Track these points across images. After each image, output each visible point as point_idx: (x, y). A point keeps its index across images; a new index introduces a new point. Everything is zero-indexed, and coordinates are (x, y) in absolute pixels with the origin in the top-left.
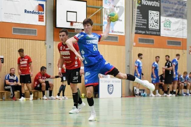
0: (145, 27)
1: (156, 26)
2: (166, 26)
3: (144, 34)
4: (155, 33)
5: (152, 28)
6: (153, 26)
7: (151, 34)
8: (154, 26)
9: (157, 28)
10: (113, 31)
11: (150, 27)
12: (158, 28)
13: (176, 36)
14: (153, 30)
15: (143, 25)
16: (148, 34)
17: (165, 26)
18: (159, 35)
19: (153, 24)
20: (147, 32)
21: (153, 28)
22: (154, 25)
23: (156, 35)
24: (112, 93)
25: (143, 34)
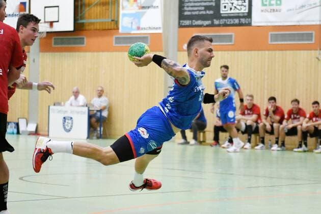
0: (211, 12)
1: (238, 7)
2: (267, 3)
3: (207, 26)
4: (237, 21)
5: (229, 12)
6: (231, 9)
7: (225, 25)
8: (233, 8)
9: (242, 11)
10: (139, 28)
11: (223, 11)
12: (245, 10)
13: (298, 21)
14: (232, 15)
15: (205, 10)
16: (219, 25)
17: (265, 3)
18: (249, 24)
19: (232, 3)
20: (216, 22)
21: (232, 11)
22: (234, 5)
23: (240, 25)
24: (69, 131)
25: (205, 27)
